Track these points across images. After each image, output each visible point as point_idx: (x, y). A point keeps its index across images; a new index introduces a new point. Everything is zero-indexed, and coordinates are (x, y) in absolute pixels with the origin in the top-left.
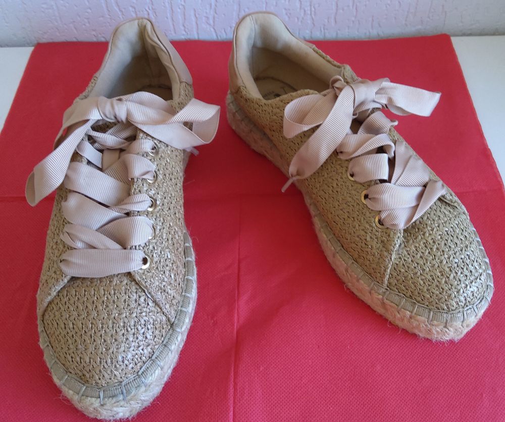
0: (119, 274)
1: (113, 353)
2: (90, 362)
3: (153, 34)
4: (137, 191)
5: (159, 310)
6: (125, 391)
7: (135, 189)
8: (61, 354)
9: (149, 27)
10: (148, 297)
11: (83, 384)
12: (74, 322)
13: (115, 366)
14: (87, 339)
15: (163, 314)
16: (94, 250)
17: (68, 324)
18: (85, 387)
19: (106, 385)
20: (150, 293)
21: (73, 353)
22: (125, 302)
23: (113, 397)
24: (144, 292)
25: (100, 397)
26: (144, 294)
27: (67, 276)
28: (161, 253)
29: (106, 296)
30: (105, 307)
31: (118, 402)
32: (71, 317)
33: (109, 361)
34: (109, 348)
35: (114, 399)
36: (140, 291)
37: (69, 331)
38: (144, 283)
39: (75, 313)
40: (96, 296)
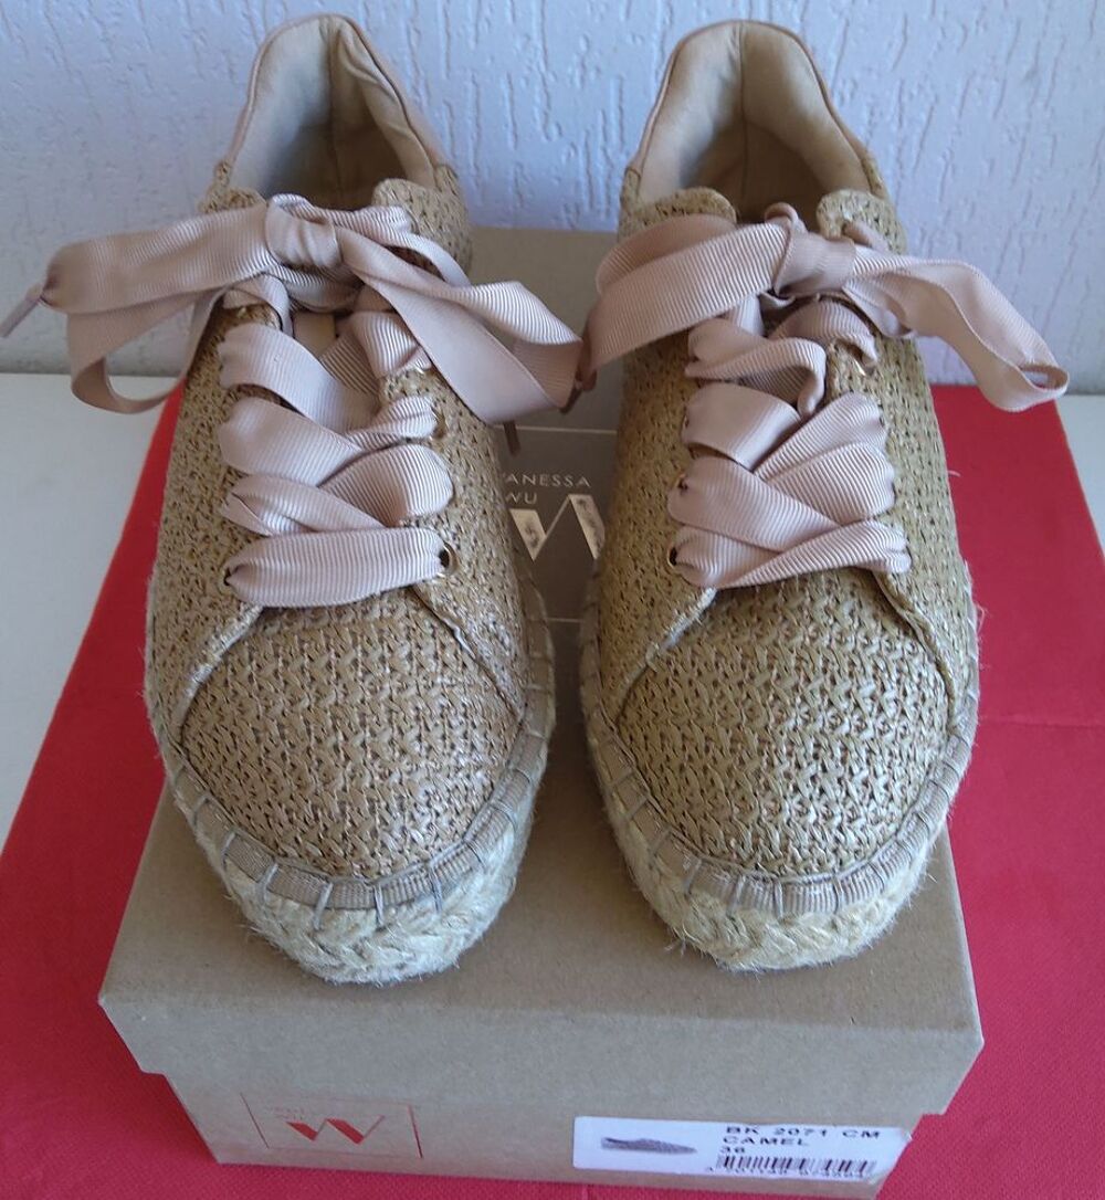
0: (383, 593)
1: (401, 783)
2: (343, 812)
3: (361, 52)
4: (397, 391)
5: (490, 684)
6: (439, 887)
7: (391, 387)
8: (254, 811)
9: (348, 33)
10: (461, 648)
11: (326, 879)
12: (284, 721)
13: (412, 817)
14: (325, 755)
15: (498, 693)
16: (313, 535)
17: (266, 729)
18: (331, 886)
19: (388, 871)
20: (467, 637)
21: (291, 798)
22: (412, 659)
23: (410, 902)
24: (452, 632)
25: (376, 907)
26: (452, 640)
27: (253, 606)
28: (476, 541)
29: (359, 648)
30: (360, 674)
31: (424, 914)
32: (271, 710)
33: (395, 805)
34: (390, 773)
35: (415, 907)
36: (442, 632)
37: (271, 746)
38: (451, 611)
39: (282, 699)
40: (333, 650)
